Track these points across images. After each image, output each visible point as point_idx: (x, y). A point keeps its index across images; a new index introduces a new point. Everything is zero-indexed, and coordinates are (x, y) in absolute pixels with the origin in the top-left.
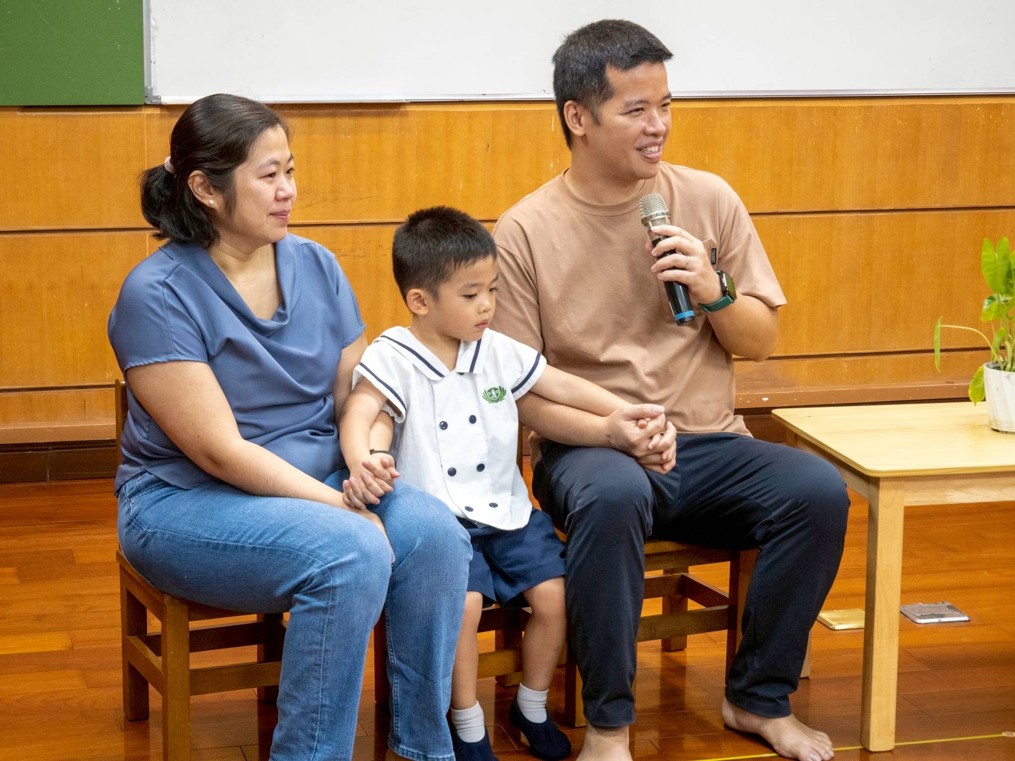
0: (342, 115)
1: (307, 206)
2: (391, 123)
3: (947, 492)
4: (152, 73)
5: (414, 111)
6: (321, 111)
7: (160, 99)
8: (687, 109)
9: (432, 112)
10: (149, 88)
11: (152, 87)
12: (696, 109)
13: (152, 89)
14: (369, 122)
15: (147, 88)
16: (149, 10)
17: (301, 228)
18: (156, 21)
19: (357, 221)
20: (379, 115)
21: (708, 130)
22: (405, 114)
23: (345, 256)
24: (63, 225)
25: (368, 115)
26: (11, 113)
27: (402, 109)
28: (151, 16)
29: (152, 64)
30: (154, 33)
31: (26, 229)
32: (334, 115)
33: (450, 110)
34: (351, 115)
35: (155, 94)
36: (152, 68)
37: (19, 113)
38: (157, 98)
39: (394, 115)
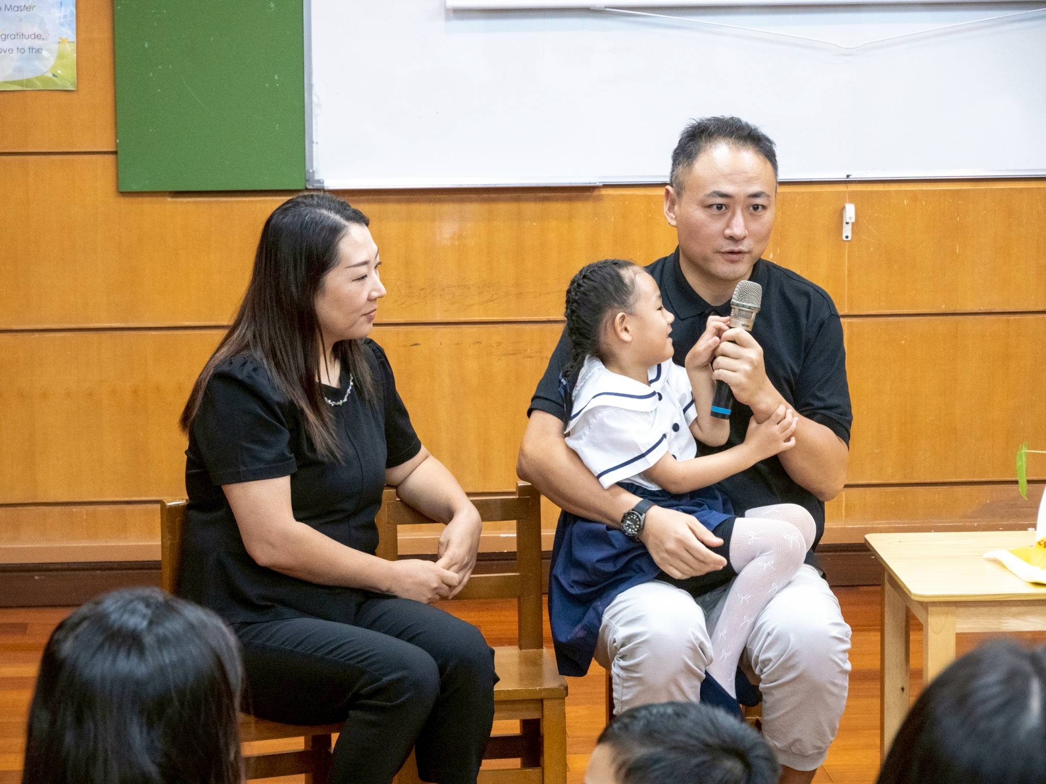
0: (527, 200)
1: (487, 302)
2: (583, 208)
3: (1004, 619)
4: (314, 154)
5: (609, 195)
6: (503, 196)
7: (323, 183)
8: (935, 191)
9: (631, 195)
10: (311, 171)
11: (314, 169)
12: (944, 191)
13: (313, 172)
14: (558, 207)
15: (308, 171)
16: (311, 86)
17: (480, 326)
18: (318, 98)
19: (544, 318)
20: (570, 199)
21: (958, 215)
22: (600, 198)
23: (531, 357)
24: (216, 321)
25: (556, 200)
26: (161, 199)
27: (596, 193)
28: (313, 92)
29: (314, 145)
30: (316, 111)
31: (174, 326)
32: (518, 200)
33: (652, 194)
34: (536, 200)
35: (317, 177)
36: (315, 149)
37: (169, 199)
38: (319, 181)
39: (586, 199)
